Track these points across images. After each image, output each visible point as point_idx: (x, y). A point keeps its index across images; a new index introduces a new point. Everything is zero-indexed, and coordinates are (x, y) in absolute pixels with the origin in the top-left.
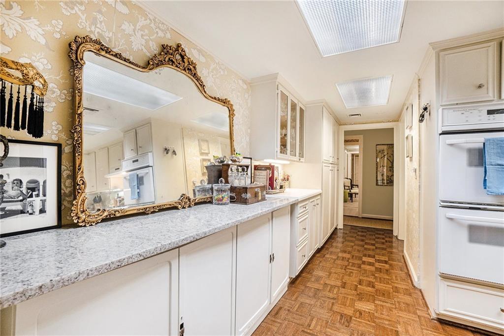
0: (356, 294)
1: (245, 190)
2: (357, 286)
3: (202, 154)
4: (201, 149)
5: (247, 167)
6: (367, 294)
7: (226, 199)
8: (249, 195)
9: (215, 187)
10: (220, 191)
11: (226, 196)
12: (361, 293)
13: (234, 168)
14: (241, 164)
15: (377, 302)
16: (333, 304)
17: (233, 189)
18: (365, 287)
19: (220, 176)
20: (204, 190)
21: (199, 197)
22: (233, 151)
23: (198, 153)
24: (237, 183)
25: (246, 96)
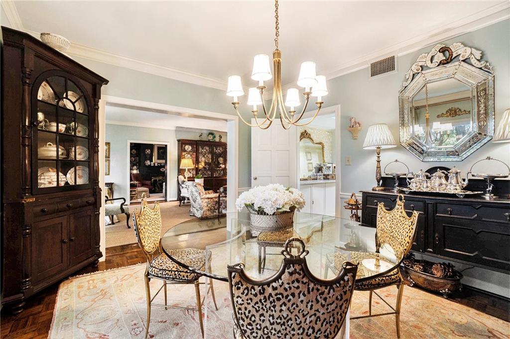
1: (328, 175)
3: (308, 160)
4: (307, 157)
5: (330, 167)
7: (322, 178)
8: (330, 177)
9: (318, 174)
10: (320, 175)
11: (322, 177)
13: (325, 168)
14: (328, 166)
17: (324, 175)
19: (319, 171)
20: (315, 176)
21: (313, 177)
22: (324, 162)
23: (306, 160)
24: (325, 173)
25: (330, 137)
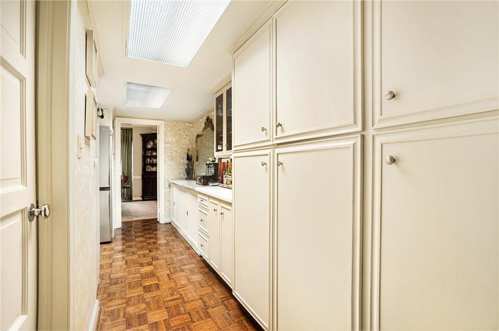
0: (156, 274)
2: (159, 281)
6: (148, 278)
12: (153, 276)
15: (139, 275)
16: (167, 262)
18: (152, 283)
